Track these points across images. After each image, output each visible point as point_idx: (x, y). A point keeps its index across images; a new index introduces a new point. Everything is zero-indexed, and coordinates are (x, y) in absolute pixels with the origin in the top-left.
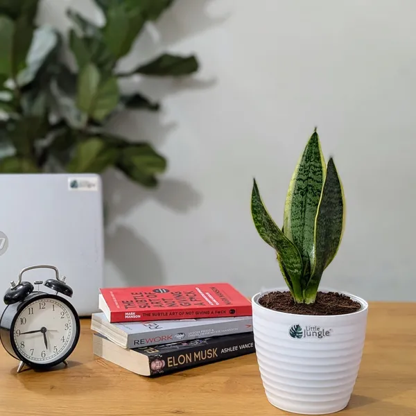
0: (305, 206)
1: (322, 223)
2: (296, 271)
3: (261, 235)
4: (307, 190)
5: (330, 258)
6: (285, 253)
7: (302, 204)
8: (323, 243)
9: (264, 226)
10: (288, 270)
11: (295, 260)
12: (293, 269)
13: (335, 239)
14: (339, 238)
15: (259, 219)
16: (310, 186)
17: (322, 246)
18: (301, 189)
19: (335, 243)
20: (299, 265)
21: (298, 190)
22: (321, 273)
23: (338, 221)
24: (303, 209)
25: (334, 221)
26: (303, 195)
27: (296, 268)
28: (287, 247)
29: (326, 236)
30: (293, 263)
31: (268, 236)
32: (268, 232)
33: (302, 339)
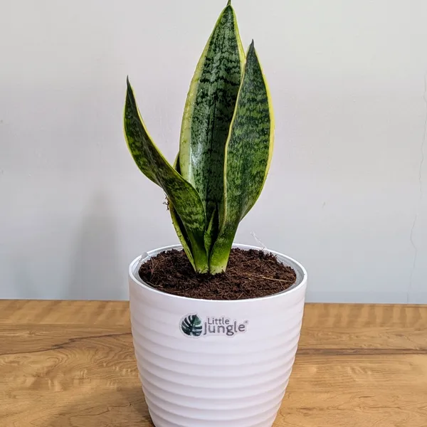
1: (238, 151)
2: (196, 225)
3: (142, 169)
4: (216, 98)
5: (250, 203)
6: (179, 197)
8: (238, 182)
9: (146, 155)
10: (184, 223)
11: (194, 210)
12: (191, 222)
13: (257, 173)
14: (263, 172)
15: (137, 144)
16: (221, 90)
17: (237, 187)
19: (257, 179)
20: (200, 217)
22: (235, 228)
23: (261, 146)
25: (256, 147)
27: (196, 221)
28: (180, 189)
29: (243, 172)
30: (191, 213)
31: (153, 171)
32: (152, 166)
33: (201, 338)
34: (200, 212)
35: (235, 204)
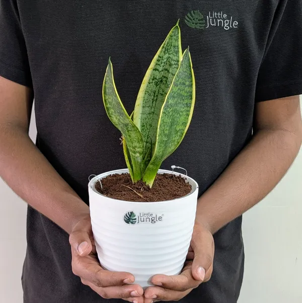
0: (157, 96)
1: (169, 113)
2: (137, 155)
3: (110, 116)
4: (161, 81)
6: (129, 136)
7: (155, 94)
8: (167, 132)
9: (114, 107)
10: (130, 153)
16: (165, 77)
17: (165, 135)
18: (156, 79)
20: (140, 150)
21: (153, 80)
24: (155, 98)
26: (157, 85)
27: (138, 152)
28: (131, 131)
29: (171, 126)
30: (136, 147)
31: (116, 118)
32: (117, 114)
33: (136, 225)
34: (142, 146)
35: (163, 145)
